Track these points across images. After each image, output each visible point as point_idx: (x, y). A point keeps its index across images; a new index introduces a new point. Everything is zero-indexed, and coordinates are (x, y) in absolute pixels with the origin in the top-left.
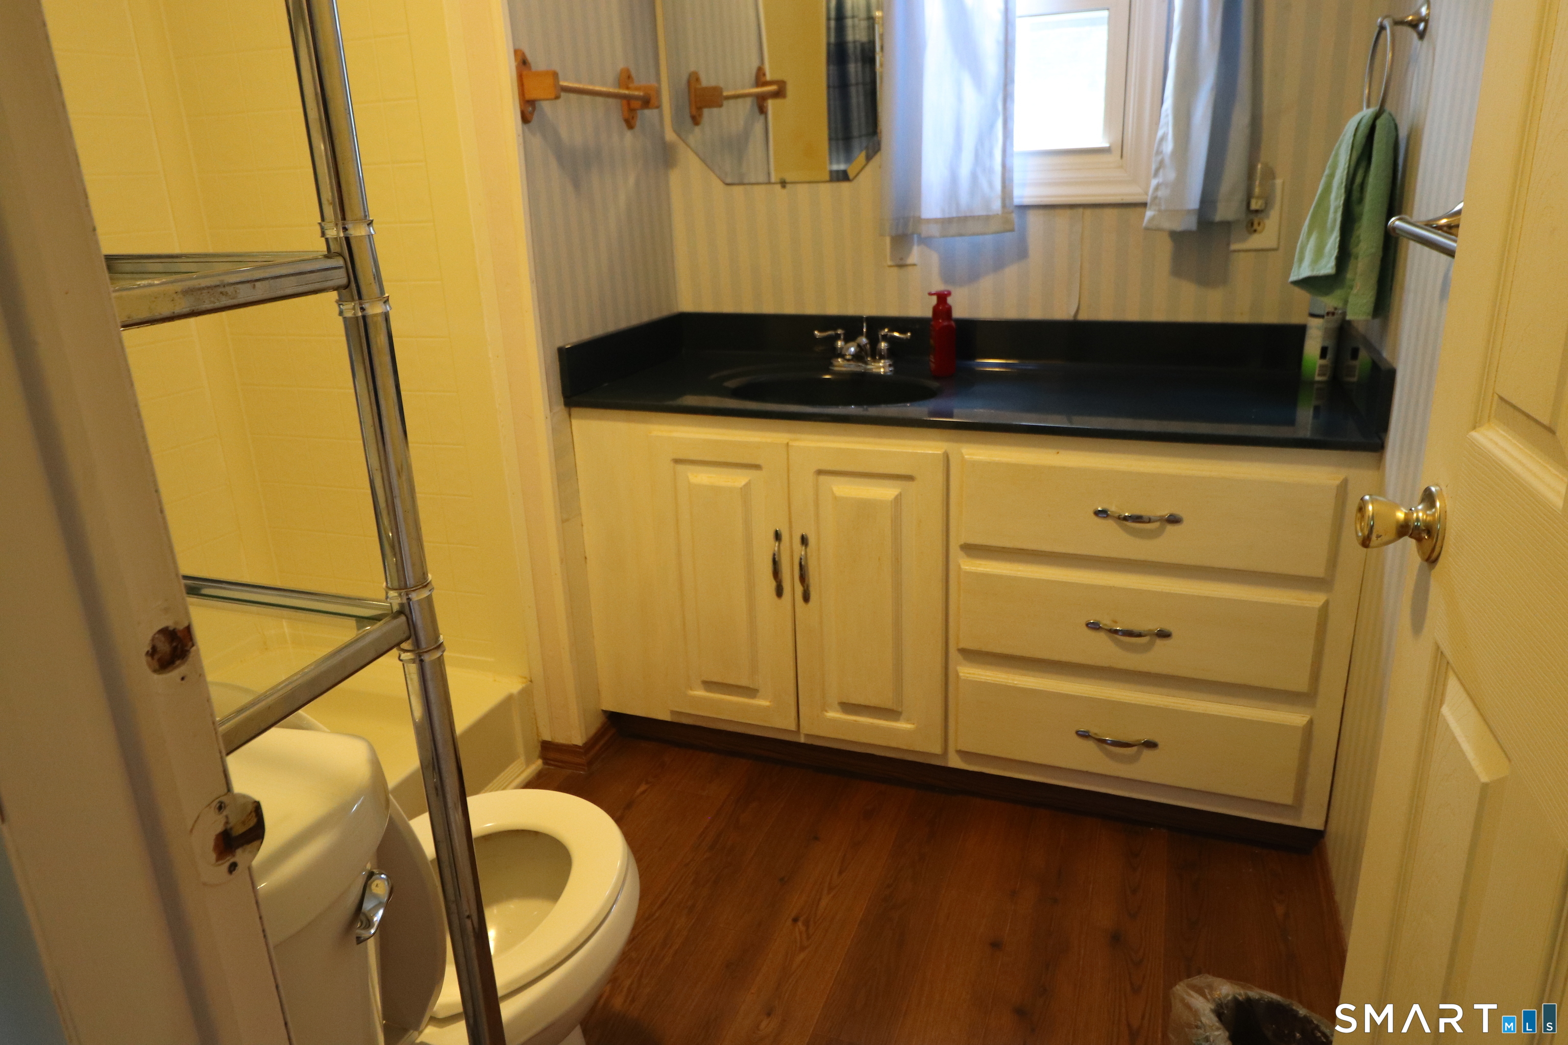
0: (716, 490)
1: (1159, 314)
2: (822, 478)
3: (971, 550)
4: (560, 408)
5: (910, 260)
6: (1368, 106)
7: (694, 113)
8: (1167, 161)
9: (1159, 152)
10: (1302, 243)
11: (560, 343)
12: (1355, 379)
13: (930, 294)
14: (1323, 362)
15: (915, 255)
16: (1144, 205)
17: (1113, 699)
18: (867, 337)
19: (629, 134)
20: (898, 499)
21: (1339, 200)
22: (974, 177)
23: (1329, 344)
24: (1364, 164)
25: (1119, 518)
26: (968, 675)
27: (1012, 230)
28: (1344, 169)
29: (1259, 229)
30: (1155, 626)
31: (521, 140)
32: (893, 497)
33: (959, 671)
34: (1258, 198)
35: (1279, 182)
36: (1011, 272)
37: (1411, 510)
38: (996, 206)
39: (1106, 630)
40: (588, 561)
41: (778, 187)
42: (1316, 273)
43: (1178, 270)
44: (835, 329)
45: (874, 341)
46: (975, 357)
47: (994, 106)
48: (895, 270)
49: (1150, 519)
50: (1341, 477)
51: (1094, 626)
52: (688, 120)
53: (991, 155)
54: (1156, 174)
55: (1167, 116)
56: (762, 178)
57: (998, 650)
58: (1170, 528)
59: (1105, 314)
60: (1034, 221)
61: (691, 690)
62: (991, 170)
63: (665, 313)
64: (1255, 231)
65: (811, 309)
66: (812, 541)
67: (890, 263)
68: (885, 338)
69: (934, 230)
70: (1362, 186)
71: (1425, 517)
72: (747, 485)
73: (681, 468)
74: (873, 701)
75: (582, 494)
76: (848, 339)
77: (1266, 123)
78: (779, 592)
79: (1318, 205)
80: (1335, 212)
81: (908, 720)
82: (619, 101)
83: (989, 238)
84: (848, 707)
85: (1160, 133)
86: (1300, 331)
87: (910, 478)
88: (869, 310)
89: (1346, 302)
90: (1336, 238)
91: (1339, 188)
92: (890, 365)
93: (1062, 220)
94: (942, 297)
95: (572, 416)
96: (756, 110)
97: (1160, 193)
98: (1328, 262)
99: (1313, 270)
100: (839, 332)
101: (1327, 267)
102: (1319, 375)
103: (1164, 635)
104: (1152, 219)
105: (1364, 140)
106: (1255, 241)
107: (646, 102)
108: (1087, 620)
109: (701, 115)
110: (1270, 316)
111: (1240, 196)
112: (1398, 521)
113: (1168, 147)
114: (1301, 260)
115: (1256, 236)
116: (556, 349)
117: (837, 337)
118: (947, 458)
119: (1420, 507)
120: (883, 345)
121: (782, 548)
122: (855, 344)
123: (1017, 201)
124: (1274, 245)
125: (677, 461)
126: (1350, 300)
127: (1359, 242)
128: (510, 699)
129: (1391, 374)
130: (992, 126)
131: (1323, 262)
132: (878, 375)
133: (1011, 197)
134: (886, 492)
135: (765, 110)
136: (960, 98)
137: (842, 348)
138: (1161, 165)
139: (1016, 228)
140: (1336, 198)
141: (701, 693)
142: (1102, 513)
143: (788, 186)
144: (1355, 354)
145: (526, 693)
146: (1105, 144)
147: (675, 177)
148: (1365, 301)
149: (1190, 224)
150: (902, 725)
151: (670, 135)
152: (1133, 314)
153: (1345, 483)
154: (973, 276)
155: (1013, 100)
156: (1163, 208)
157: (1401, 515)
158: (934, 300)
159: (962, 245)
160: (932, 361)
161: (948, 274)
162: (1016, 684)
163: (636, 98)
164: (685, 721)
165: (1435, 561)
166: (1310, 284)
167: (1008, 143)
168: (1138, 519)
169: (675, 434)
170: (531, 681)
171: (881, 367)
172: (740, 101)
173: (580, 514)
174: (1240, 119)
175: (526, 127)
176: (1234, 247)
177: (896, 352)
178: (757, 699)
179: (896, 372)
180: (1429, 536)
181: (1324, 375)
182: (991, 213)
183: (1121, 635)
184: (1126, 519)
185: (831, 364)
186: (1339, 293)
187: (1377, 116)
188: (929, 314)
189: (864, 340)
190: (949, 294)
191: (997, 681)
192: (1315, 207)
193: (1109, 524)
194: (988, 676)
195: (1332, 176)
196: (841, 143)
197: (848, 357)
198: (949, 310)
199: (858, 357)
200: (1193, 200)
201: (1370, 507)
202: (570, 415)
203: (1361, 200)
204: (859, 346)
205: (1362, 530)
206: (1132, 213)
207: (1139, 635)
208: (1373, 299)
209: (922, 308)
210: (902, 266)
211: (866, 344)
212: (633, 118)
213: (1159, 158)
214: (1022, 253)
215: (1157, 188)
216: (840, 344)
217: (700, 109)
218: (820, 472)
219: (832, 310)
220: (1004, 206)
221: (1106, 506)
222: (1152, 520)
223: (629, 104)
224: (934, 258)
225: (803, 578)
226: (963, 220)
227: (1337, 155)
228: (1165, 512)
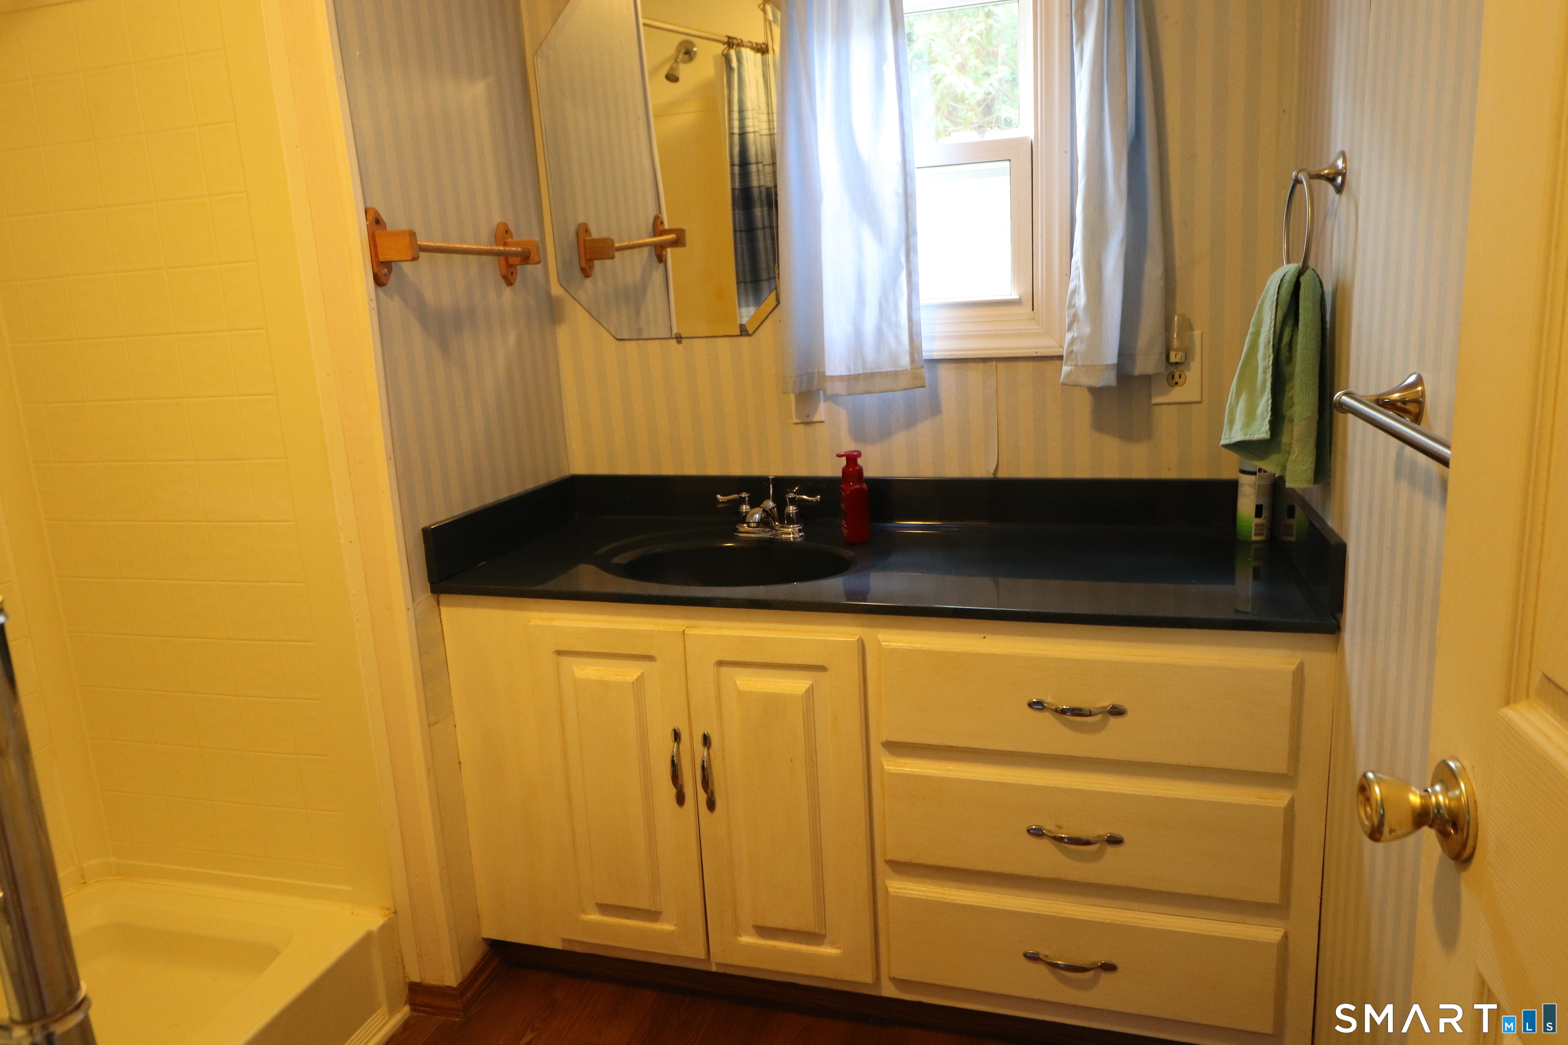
0: (604, 685)
1: (1083, 471)
2: (724, 670)
3: (895, 748)
4: (426, 596)
5: (817, 418)
6: (1288, 262)
7: (584, 265)
8: (1081, 314)
9: (1071, 306)
10: (1231, 404)
11: (425, 522)
12: (1293, 539)
13: (839, 456)
14: (1258, 521)
15: (822, 412)
16: (1061, 358)
17: (1063, 916)
18: (774, 501)
19: (507, 292)
20: (810, 692)
21: (1267, 359)
22: (879, 332)
23: (1265, 502)
24: (1290, 322)
25: (1056, 711)
26: (898, 891)
27: (924, 387)
28: (1270, 327)
29: (1180, 381)
30: (1104, 831)
31: (374, 305)
32: (804, 690)
33: (888, 885)
34: (1177, 350)
35: (1197, 333)
36: (924, 428)
37: (1426, 791)
38: (905, 361)
39: (1051, 837)
40: (462, 766)
41: (674, 341)
42: (1247, 438)
43: (1099, 425)
44: (739, 493)
45: (781, 505)
46: (891, 520)
47: (897, 258)
48: (801, 427)
49: (1090, 711)
50: (1297, 661)
51: (1037, 833)
52: (578, 272)
53: (896, 307)
54: (1070, 328)
55: (1077, 268)
56: (664, 332)
57: (931, 862)
58: (1114, 721)
59: (1027, 471)
60: (946, 375)
61: (584, 913)
62: (897, 325)
63: (555, 476)
64: (1177, 383)
65: (713, 470)
66: (715, 741)
67: (796, 421)
68: (793, 501)
69: (840, 388)
70: (1291, 345)
71: (1447, 802)
72: (640, 680)
73: (565, 660)
74: (792, 924)
75: (455, 693)
76: (754, 504)
77: (1179, 274)
78: (680, 799)
79: (1245, 364)
80: (1265, 372)
81: (833, 945)
82: (496, 258)
83: (899, 394)
84: (763, 931)
85: (1072, 286)
86: (1231, 488)
87: (822, 668)
88: (774, 471)
89: (1284, 468)
90: (1268, 400)
91: (1266, 347)
92: (800, 531)
93: (975, 374)
94: (852, 458)
95: (440, 604)
96: (655, 259)
97: (1075, 348)
98: (1261, 426)
99: (1245, 435)
100: (744, 495)
101: (1261, 431)
102: (1256, 534)
103: (1115, 841)
104: (1069, 374)
105: (1289, 297)
106: (1177, 394)
107: (526, 258)
108: (1029, 825)
109: (591, 267)
110: (1199, 472)
111: (1159, 348)
112: (1413, 808)
113: (1081, 300)
114: (1232, 422)
115: (1177, 389)
116: (421, 529)
117: (742, 501)
118: (862, 644)
119: (1438, 788)
120: (792, 509)
121: (681, 749)
122: (759, 510)
123: (926, 355)
124: (1198, 398)
125: (559, 653)
126: (1288, 466)
127: (1293, 405)
128: (368, 938)
129: (1341, 549)
130: (895, 280)
131: (1256, 425)
132: (787, 543)
133: (920, 352)
134: (796, 685)
135: (664, 259)
136: (860, 252)
137: (747, 513)
138: (1074, 319)
139: (927, 384)
140: (1264, 359)
141: (595, 917)
142: (1037, 706)
143: (684, 341)
144: (1291, 512)
145: (389, 929)
146: (1015, 296)
147: (563, 333)
148: (1305, 468)
149: (1110, 379)
150: (827, 950)
151: (556, 290)
152: (1055, 471)
153: (1301, 668)
154: (885, 434)
155: (916, 253)
156: (1080, 363)
157: (1415, 799)
158: (843, 461)
159: (871, 401)
160: (844, 526)
161: (858, 433)
162: (953, 900)
163: (515, 254)
164: (578, 949)
165: (1469, 859)
166: (1242, 447)
167: (914, 296)
168: (1077, 712)
169: (556, 623)
170: (395, 913)
171: (791, 533)
172: (636, 251)
173: (453, 713)
174: (1153, 270)
175: (380, 290)
176: (1155, 400)
177: (805, 515)
178: (660, 923)
179: (806, 538)
180: (1456, 831)
181: (1261, 534)
182: (898, 369)
183: (1067, 843)
184: (1063, 712)
185: (736, 530)
186: (1275, 458)
187: (1300, 273)
188: (839, 474)
189: (770, 504)
190: (859, 454)
191: (932, 897)
192: (1242, 367)
193: (1047, 716)
194: (923, 891)
195: (1257, 334)
196: (749, 286)
197: (752, 525)
198: (860, 471)
199: (764, 523)
200: (1111, 355)
201: (1377, 790)
202: (438, 603)
203: (1290, 359)
204: (764, 511)
205: (1369, 818)
206: (1049, 366)
207: (1088, 843)
208: (1313, 466)
209: (833, 469)
210: (808, 422)
211: (773, 508)
212: (512, 274)
213: (1072, 311)
214: (935, 409)
215: (1072, 343)
216: (745, 508)
217: (590, 261)
218: (721, 663)
219: (737, 470)
220: (913, 361)
221: (1041, 697)
222: (1092, 713)
223: (507, 260)
224: (843, 416)
225: (706, 782)
226: (870, 376)
227: (1260, 312)
228: (1107, 703)
